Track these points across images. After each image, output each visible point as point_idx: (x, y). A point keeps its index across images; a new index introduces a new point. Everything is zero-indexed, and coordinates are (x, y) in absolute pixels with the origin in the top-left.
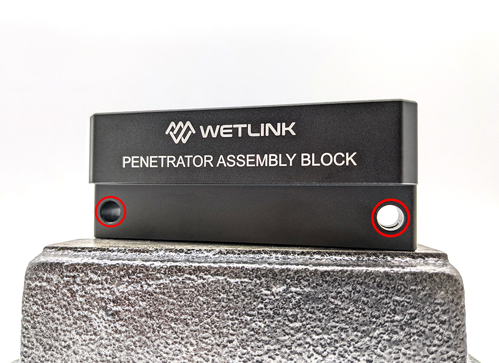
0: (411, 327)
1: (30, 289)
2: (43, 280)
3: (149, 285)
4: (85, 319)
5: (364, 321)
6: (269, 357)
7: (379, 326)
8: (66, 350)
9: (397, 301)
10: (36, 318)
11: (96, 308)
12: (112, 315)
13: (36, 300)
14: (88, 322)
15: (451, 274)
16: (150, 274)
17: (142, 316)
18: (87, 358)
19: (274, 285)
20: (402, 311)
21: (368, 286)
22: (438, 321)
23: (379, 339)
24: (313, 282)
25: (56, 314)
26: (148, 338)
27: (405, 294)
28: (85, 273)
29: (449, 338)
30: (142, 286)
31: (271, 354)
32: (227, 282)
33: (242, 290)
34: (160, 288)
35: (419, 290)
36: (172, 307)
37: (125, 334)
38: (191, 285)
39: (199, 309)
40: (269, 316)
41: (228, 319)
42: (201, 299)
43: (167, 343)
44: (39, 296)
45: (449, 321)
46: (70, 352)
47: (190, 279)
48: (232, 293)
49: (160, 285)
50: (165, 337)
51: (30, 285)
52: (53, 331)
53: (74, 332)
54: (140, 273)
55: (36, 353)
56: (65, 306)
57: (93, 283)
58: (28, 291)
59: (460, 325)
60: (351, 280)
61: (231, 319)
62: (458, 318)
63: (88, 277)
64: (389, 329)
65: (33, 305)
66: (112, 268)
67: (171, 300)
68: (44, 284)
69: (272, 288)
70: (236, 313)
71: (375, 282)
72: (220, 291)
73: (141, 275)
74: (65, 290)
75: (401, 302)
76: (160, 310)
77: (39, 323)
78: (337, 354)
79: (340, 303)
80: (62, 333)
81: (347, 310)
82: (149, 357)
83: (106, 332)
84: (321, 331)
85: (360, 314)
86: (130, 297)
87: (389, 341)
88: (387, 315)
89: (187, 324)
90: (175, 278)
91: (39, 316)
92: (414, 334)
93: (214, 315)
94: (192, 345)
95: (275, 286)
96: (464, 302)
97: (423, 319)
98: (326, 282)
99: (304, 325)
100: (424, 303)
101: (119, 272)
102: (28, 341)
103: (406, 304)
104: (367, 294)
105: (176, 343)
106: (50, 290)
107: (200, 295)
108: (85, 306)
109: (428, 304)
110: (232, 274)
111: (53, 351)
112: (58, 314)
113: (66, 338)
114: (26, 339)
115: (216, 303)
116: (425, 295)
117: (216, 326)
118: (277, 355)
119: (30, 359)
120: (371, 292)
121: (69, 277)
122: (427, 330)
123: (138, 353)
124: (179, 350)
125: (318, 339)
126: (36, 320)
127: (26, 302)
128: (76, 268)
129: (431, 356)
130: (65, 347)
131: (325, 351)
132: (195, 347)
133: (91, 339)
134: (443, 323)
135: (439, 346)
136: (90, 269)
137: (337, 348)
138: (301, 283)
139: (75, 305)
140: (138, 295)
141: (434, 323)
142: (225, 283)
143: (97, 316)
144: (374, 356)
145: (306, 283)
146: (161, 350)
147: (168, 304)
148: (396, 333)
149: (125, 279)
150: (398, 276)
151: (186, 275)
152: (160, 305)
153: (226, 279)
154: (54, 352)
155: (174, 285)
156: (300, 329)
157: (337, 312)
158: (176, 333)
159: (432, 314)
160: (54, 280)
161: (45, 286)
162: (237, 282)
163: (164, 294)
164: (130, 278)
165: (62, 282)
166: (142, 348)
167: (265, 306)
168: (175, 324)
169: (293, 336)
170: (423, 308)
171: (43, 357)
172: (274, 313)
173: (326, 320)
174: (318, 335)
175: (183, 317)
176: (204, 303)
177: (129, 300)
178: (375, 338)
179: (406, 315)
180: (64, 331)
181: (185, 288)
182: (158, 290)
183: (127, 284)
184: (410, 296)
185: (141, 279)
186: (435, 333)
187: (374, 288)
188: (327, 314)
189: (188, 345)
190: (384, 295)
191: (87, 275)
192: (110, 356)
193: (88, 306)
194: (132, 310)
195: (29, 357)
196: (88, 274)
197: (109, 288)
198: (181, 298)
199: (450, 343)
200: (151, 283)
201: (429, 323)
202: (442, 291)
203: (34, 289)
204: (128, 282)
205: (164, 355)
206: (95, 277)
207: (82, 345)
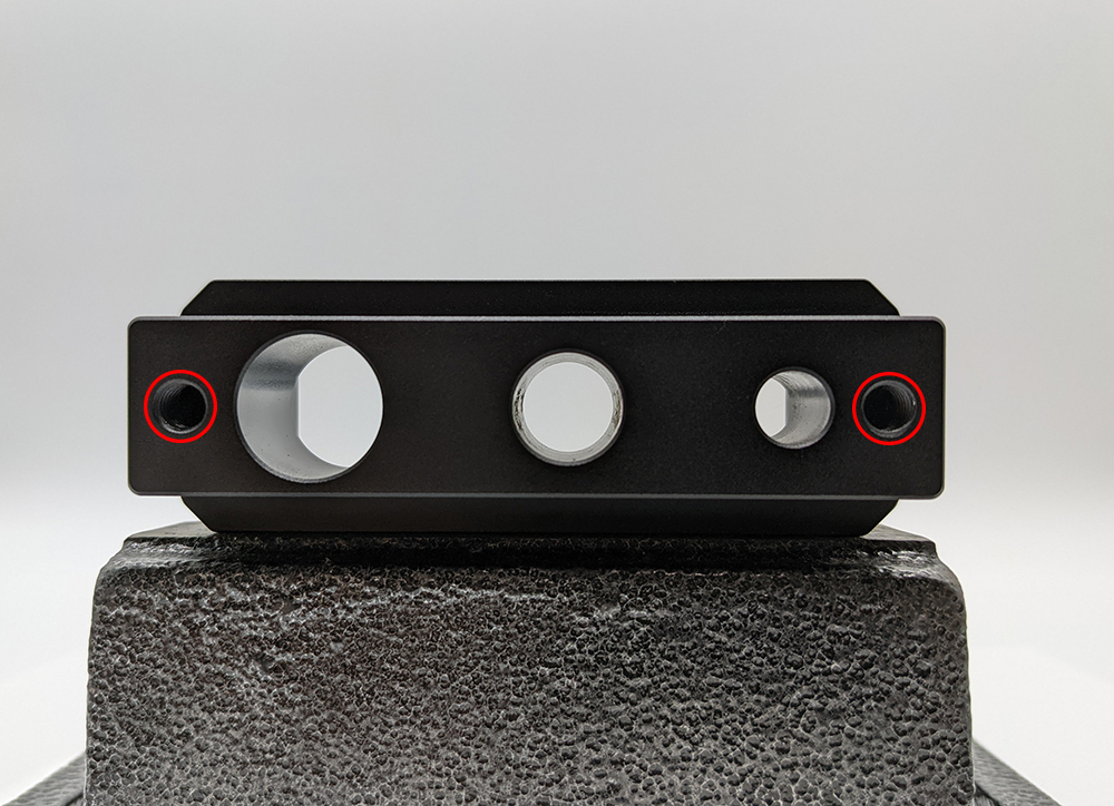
0: (863, 683)
1: (106, 622)
2: (132, 604)
3: (350, 610)
4: (219, 679)
6: (588, 747)
7: (801, 683)
8: (180, 742)
9: (835, 633)
10: (119, 681)
11: (241, 657)
12: (275, 669)
13: (117, 643)
14: (225, 686)
15: (939, 579)
17: (336, 672)
18: (224, 756)
19: (596, 605)
21: (779, 605)
22: (915, 672)
23: (801, 708)
24: (673, 599)
25: (159, 672)
27: (852, 620)
28: (218, 589)
30: (334, 612)
31: (592, 740)
32: (505, 601)
33: (535, 615)
34: (371, 616)
35: (879, 611)
36: (395, 652)
38: (433, 607)
39: (449, 655)
40: (588, 667)
42: (454, 635)
43: (386, 724)
44: (124, 637)
45: (936, 671)
46: (189, 747)
47: (429, 596)
49: (371, 608)
50: (382, 711)
51: (106, 614)
52: (155, 706)
53: (196, 706)
55: (120, 750)
56: (178, 654)
57: (236, 606)
58: (102, 627)
59: (957, 678)
60: (747, 593)
62: (952, 665)
63: (225, 596)
64: (821, 687)
65: (112, 653)
67: (393, 639)
68: (135, 611)
69: (592, 610)
70: (523, 661)
71: (792, 597)
72: (492, 620)
74: (177, 624)
75: (844, 635)
76: (371, 659)
77: (124, 690)
78: (720, 738)
79: (724, 639)
80: (174, 710)
81: (738, 651)
82: (350, 752)
84: (688, 694)
86: (311, 634)
87: (820, 710)
88: (817, 661)
90: (400, 594)
91: (125, 675)
92: (868, 696)
93: (480, 666)
94: (435, 725)
95: (600, 607)
96: (965, 634)
97: (885, 668)
98: (698, 598)
99: (655, 683)
100: (888, 636)
102: (103, 728)
103: (853, 639)
104: (778, 620)
105: (404, 722)
106: (148, 623)
107: (450, 627)
108: (218, 655)
109: (895, 638)
110: (513, 585)
111: (154, 745)
113: (181, 720)
114: (99, 723)
115: (483, 642)
116: (890, 621)
118: (604, 742)
119: (106, 763)
120: (786, 617)
121: (186, 597)
122: (893, 689)
123: (328, 745)
124: (410, 737)
125: (683, 710)
126: (118, 683)
127: (98, 649)
128: (199, 579)
129: (902, 739)
130: (178, 737)
131: (697, 732)
132: (443, 730)
133: (231, 720)
134: (925, 674)
135: (917, 720)
136: (229, 580)
137: (720, 726)
138: (649, 600)
139: (198, 652)
140: (326, 629)
141: (906, 674)
142: (500, 603)
143: (244, 673)
144: (792, 741)
145: (660, 601)
146: (374, 738)
147: (388, 646)
148: (834, 695)
149: (299, 600)
150: (838, 585)
151: (422, 589)
152: (371, 648)
153: (501, 596)
154: (157, 748)
155: (398, 608)
156: (647, 691)
157: (719, 657)
158: (404, 703)
159: (903, 659)
160: (155, 603)
161: (136, 616)
162: (524, 601)
163: (379, 626)
164: (310, 597)
165: (172, 607)
166: (336, 735)
167: (579, 646)
168: (401, 685)
169: (633, 704)
170: (886, 646)
171: (134, 757)
172: (598, 660)
173: (698, 671)
174: (682, 701)
175: (417, 672)
176: (459, 643)
177: (308, 639)
178: (794, 706)
179: (852, 661)
180: (177, 705)
181: (421, 614)
182: (366, 620)
183: (304, 608)
184: (861, 623)
185: (332, 598)
186: (909, 694)
187: (792, 610)
188: (699, 660)
189: (428, 726)
191: (222, 592)
192: (271, 752)
194: (316, 659)
195: (105, 758)
196: (224, 590)
197: (267, 617)
198: (414, 634)
199: (937, 714)
200: (352, 606)
201: (897, 675)
202: (921, 612)
203: (114, 623)
204: (305, 603)
205: (380, 747)
206: (239, 597)
207: (214, 731)
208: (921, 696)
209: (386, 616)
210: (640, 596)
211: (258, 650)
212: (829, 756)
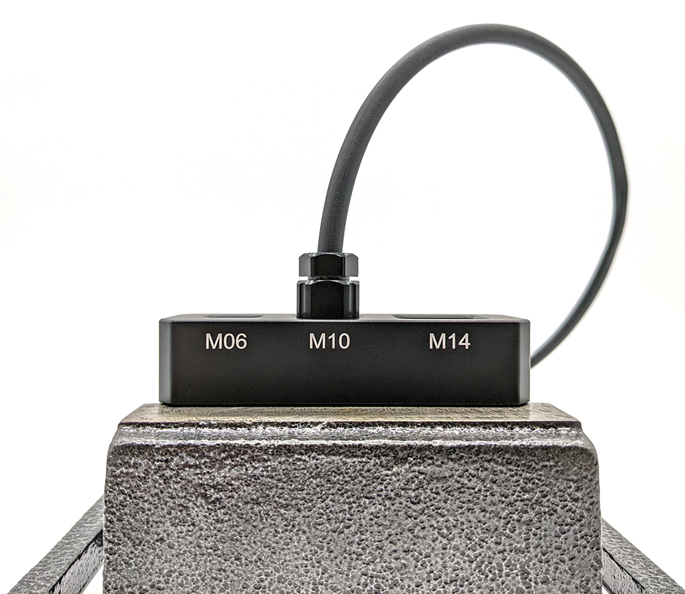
0: (542, 506)
1: (115, 477)
2: (130, 466)
3: (255, 468)
4: (181, 508)
5: (492, 501)
6: (391, 542)
7: (508, 505)
8: (159, 544)
9: (527, 479)
10: (123, 509)
11: (193, 495)
12: (213, 502)
13: (121, 488)
14: (184, 512)
15: (584, 447)
16: (257, 456)
17: (247, 503)
18: (184, 551)
19: (395, 464)
20: (533, 489)
21: (497, 463)
22: (571, 499)
23: (508, 520)
24: (437, 460)
25: (146, 504)
26: (255, 527)
27: (536, 471)
28: (180, 457)
29: (582, 517)
30: (246, 469)
31: (393, 538)
32: (343, 462)
33: (360, 470)
34: (267, 471)
35: (551, 466)
36: (281, 491)
37: (228, 523)
38: (302, 466)
39: (312, 492)
40: (390, 498)
41: (344, 503)
42: (314, 482)
43: (276, 531)
44: (124, 484)
45: (582, 498)
46: (164, 546)
47: (300, 459)
48: (349, 474)
49: (267, 467)
50: (274, 524)
51: (114, 472)
52: (144, 523)
53: (168, 524)
54: (244, 454)
55: (124, 548)
56: (157, 494)
57: (190, 467)
58: (112, 479)
59: (594, 502)
60: (479, 457)
61: (347, 503)
62: (591, 495)
63: (183, 460)
64: (519, 508)
65: (118, 494)
66: (212, 450)
67: (280, 484)
68: (131, 470)
69: (392, 467)
70: (354, 495)
71: (503, 458)
72: (336, 473)
73: (246, 457)
74: (156, 477)
75: (532, 479)
76: (268, 495)
77: (126, 515)
78: (463, 537)
79: (466, 482)
80: (155, 525)
81: (474, 489)
82: (256, 548)
83: (207, 521)
84: (446, 513)
85: (488, 494)
86: (233, 482)
87: (518, 521)
88: (517, 494)
89: (299, 510)
90: (283, 459)
91: (126, 506)
92: (545, 513)
93: (329, 499)
94: (304, 532)
95: (397, 465)
96: (598, 478)
97: (555, 497)
98: (452, 460)
99: (428, 507)
100: (557, 479)
101: (220, 454)
102: (114, 536)
103: (537, 481)
104: (496, 471)
105: (286, 531)
106: (139, 476)
107: (312, 477)
108: (180, 494)
109: (560, 480)
110: (348, 453)
111: (144, 545)
112: (149, 504)
113: (159, 530)
114: (111, 533)
115: (331, 486)
116: (557, 471)
117: (331, 512)
118: (399, 540)
119: (116, 556)
120: (500, 470)
121: (161, 461)
122: (559, 509)
123: (243, 544)
124: (290, 539)
125: (443, 521)
126: (122, 511)
127: (110, 492)
128: (168, 450)
129: (563, 536)
130: (157, 541)
131: (450, 534)
132: (308, 534)
133: (188, 531)
134: (576, 500)
135: (572, 525)
136: (186, 452)
137: (463, 530)
138: (424, 461)
139: (169, 493)
140: (242, 479)
141: (566, 501)
142: (341, 464)
143: (195, 504)
144: (503, 538)
145: (430, 461)
146: (270, 540)
147: (277, 488)
148: (526, 512)
149: (227, 462)
150: (529, 451)
151: (296, 456)
152: (267, 489)
153: (341, 459)
154: (145, 547)
155: (283, 467)
156: (423, 512)
157: (463, 492)
158: (286, 520)
159: (564, 492)
160: (143, 465)
161: (132, 473)
162: (354, 462)
163: (272, 477)
164: (233, 461)
165: (153, 467)
166: (248, 538)
167: (385, 487)
168: (286, 510)
169: (415, 519)
170: (555, 485)
171: (132, 553)
172: (397, 495)
173: (451, 500)
174: (443, 516)
175: (294, 502)
176: (318, 486)
177: (231, 485)
178: (504, 518)
179: (536, 493)
180: (156, 523)
181: (296, 469)
182: (265, 473)
183: (229, 467)
184: (541, 473)
185: (246, 462)
186: (567, 511)
187: (504, 465)
188: (452, 494)
189: (300, 532)
190: (513, 472)
191: (182, 458)
192: (211, 548)
193: (184, 494)
194: (236, 496)
195: (115, 554)
197: (208, 472)
198: (291, 481)
199: (583, 522)
200: (257, 466)
201: (561, 501)
202: (575, 466)
203: (119, 477)
204: (230, 464)
205: (273, 545)
206: (192, 461)
207: (178, 537)
208: (574, 512)
209: (276, 471)
210: (420, 458)
211: (203, 491)
212: (523, 546)
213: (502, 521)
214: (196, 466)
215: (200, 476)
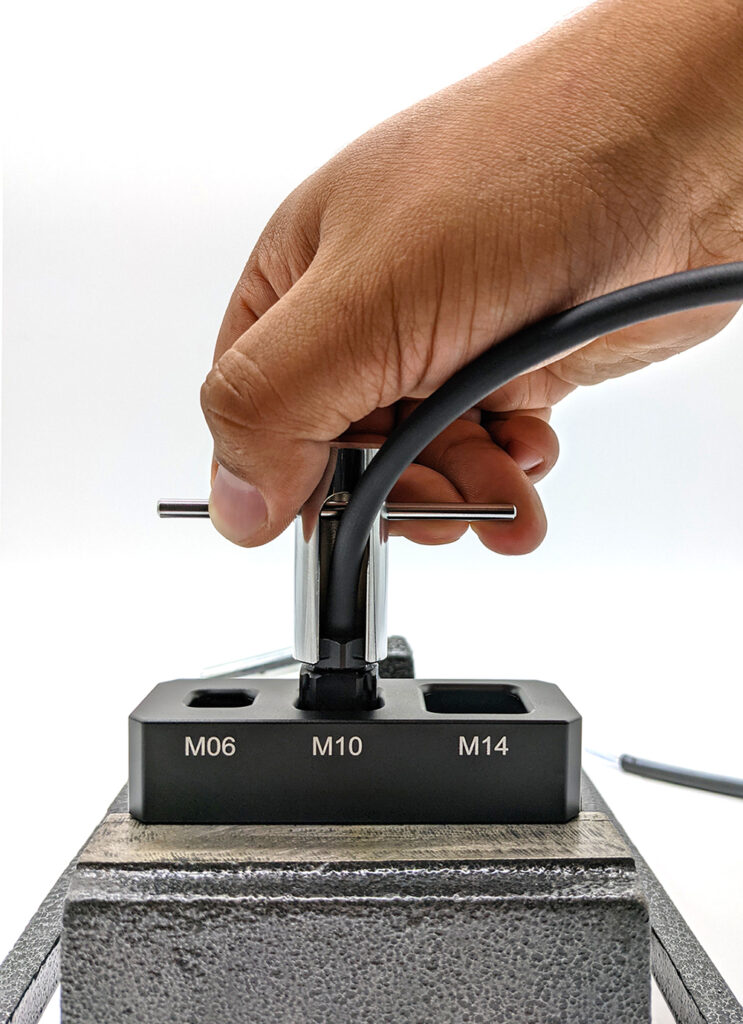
0: (582, 969)
2: (90, 927)
5: (522, 965)
11: (167, 961)
12: (190, 969)
14: (156, 979)
16: (242, 916)
19: (408, 924)
20: (572, 951)
21: (529, 922)
22: (617, 961)
23: (541, 986)
25: (110, 971)
26: (240, 997)
27: (576, 930)
28: (150, 916)
29: (629, 981)
30: (230, 931)
31: (405, 1008)
32: (346, 922)
33: (367, 931)
35: (593, 924)
36: (271, 956)
37: (208, 993)
38: (298, 927)
39: (308, 957)
41: (347, 969)
43: (266, 1001)
46: (132, 1018)
48: (353, 936)
50: (263, 994)
52: (107, 993)
53: (136, 993)
54: (227, 913)
59: (643, 964)
61: (351, 969)
62: (640, 956)
63: (154, 921)
64: (555, 973)
66: (189, 908)
71: (537, 916)
73: (229, 917)
75: (571, 939)
76: (256, 961)
80: (120, 995)
83: (183, 991)
85: (518, 957)
86: (214, 945)
87: (553, 987)
88: (553, 957)
89: (293, 978)
97: (597, 960)
99: (446, 973)
100: (600, 940)
103: (576, 941)
104: (528, 931)
108: (150, 960)
109: (604, 940)
110: (352, 911)
111: (108, 1017)
112: (114, 970)
113: (126, 1000)
115: (332, 949)
116: (601, 930)
117: (331, 979)
125: (464, 989)
126: (81, 979)
127: (67, 957)
131: (473, 1003)
132: (304, 1005)
133: (161, 1001)
134: (622, 963)
135: (616, 991)
137: (488, 999)
140: (225, 943)
149: (207, 923)
154: (110, 1020)
157: (489, 956)
159: (609, 954)
160: (106, 926)
161: (93, 935)
165: (117, 929)
178: (537, 985)
190: (548, 932)
191: (152, 918)
193: (155, 959)
194: (218, 962)
197: (184, 935)
198: (284, 944)
201: (604, 964)
208: (619, 976)
209: (265, 933)
210: (438, 917)
211: (178, 957)
213: (534, 987)
214: (170, 928)
215: (174, 939)
